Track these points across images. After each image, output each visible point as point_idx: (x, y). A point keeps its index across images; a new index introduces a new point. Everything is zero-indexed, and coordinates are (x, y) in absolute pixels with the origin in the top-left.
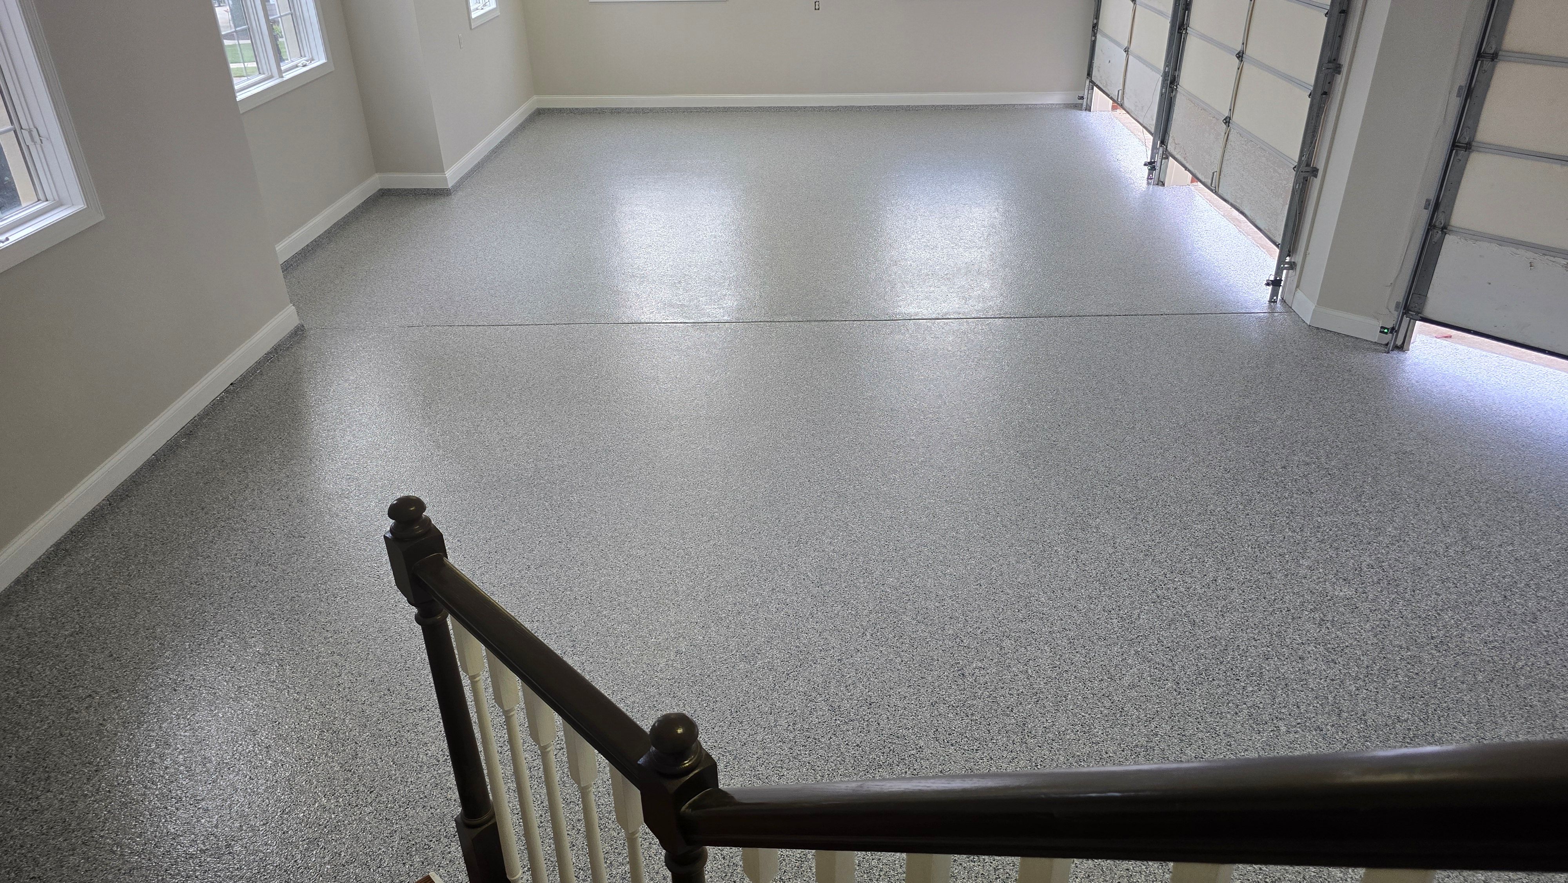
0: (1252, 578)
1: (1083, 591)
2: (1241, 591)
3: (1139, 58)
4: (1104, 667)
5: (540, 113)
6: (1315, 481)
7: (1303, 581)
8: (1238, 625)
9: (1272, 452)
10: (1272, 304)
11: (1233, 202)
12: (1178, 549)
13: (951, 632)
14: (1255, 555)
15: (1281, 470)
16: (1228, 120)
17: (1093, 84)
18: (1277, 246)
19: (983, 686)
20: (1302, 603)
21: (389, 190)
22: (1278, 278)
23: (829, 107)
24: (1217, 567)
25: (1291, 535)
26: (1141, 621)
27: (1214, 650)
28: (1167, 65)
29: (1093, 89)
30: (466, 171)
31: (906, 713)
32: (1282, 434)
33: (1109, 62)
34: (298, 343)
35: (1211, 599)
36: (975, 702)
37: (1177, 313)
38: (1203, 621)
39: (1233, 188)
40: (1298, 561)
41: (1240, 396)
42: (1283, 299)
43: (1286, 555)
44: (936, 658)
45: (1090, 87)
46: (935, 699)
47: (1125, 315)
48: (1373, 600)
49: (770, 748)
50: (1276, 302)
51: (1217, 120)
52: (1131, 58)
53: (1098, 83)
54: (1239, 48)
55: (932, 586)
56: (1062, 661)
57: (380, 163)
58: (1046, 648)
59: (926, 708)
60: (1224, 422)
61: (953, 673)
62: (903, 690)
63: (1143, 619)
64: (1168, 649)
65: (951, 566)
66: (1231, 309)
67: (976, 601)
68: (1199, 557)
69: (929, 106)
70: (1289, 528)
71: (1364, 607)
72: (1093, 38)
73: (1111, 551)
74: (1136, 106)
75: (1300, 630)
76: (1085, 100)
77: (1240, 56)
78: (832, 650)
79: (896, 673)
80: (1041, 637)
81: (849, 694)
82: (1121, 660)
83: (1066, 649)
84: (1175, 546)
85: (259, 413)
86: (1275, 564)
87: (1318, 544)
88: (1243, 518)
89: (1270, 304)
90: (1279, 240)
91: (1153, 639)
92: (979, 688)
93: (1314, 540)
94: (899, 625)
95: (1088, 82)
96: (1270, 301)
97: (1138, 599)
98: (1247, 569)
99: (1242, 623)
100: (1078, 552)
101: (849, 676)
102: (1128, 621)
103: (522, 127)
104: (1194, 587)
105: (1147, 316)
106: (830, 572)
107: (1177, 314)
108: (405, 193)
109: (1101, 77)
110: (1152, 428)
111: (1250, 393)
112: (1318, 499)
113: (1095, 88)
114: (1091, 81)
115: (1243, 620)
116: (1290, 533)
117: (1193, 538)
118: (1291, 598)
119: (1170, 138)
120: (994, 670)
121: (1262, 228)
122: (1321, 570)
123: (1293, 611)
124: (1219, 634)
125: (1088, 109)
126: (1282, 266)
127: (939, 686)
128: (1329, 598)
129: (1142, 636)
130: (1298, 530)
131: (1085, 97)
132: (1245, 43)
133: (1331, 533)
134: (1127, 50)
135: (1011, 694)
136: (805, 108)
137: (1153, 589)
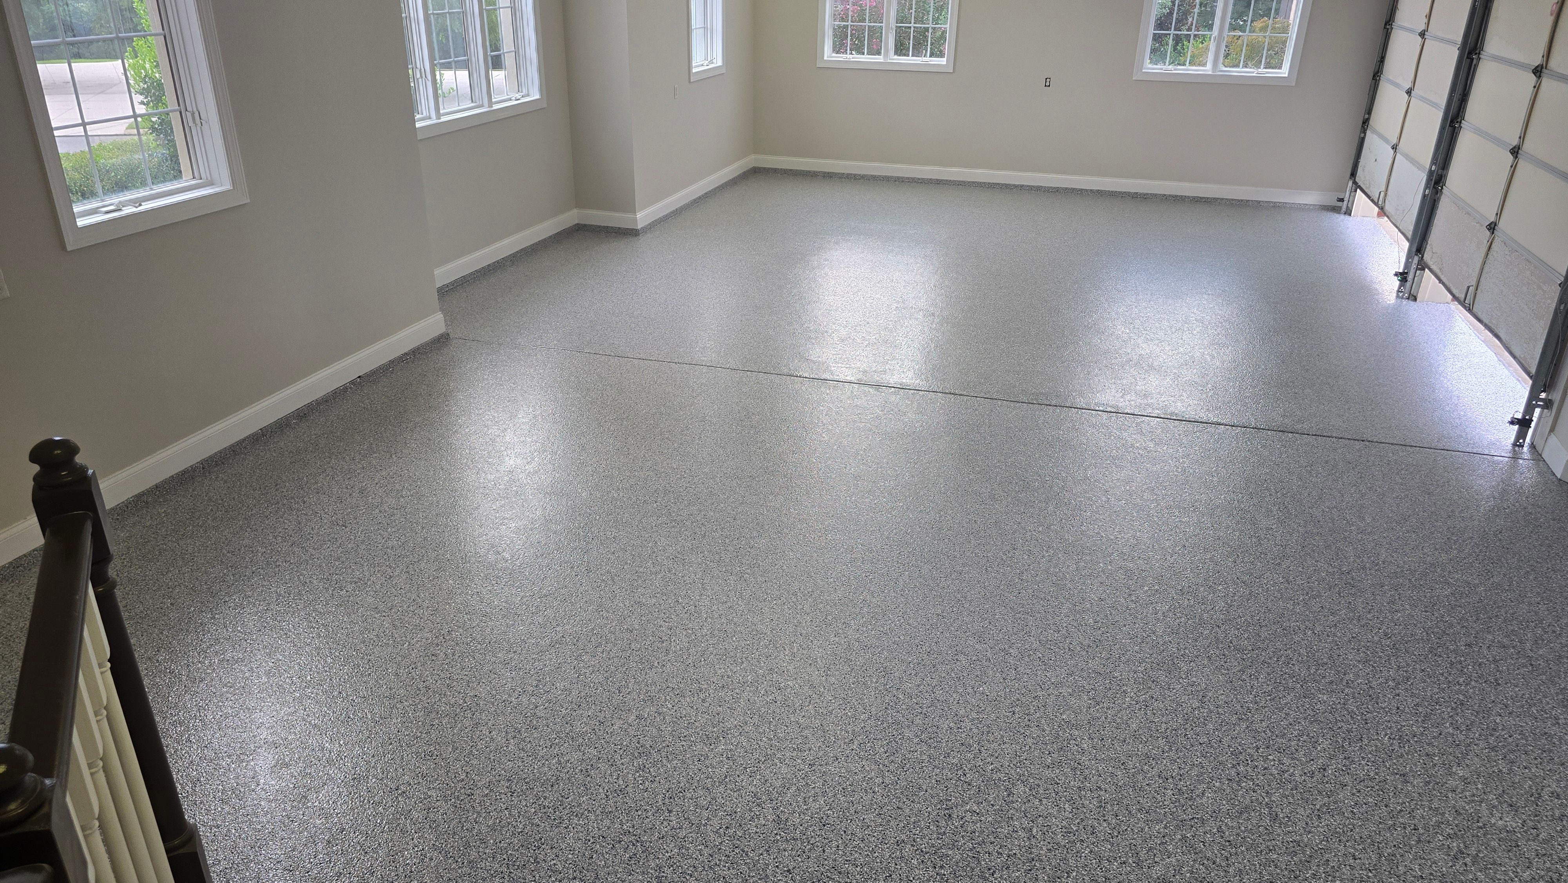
0: (1377, 777)
1: (1141, 746)
2: (1355, 790)
3: (1406, 156)
4: (1133, 848)
5: (755, 172)
6: (1508, 669)
7: (1450, 795)
8: (1337, 833)
9: (1459, 623)
10: (1517, 448)
11: (1487, 322)
12: (1287, 720)
13: (955, 761)
14: (1391, 748)
15: (1463, 648)
16: (1493, 226)
17: (1357, 186)
18: (1531, 377)
19: (968, 834)
20: (1438, 824)
21: (585, 225)
22: (1527, 417)
23: (1048, 187)
24: (1333, 753)
25: (1451, 731)
26: (1205, 800)
27: (1292, 858)
28: (1434, 161)
29: (1356, 191)
30: (661, 215)
31: (862, 845)
32: (1480, 604)
33: (1376, 160)
34: (438, 349)
35: (1310, 791)
36: (950, 852)
37: (1384, 441)
38: (1289, 817)
39: (1490, 306)
40: (1451, 767)
41: (1436, 549)
42: (1533, 444)
43: (1436, 757)
44: (924, 787)
45: (1353, 188)
46: (903, 837)
47: (1315, 435)
48: (1545, 841)
49: (688, 849)
50: (1523, 446)
51: (1482, 225)
52: (1398, 156)
53: (1360, 183)
54: (1515, 142)
55: (955, 702)
56: (1081, 827)
57: (580, 199)
58: (1067, 806)
59: (888, 845)
60: (1403, 576)
61: (938, 811)
62: (869, 817)
63: (1208, 797)
64: (1227, 844)
65: (987, 684)
66: (1455, 446)
67: (1000, 730)
68: (1311, 735)
69: (1160, 195)
70: (1452, 724)
71: (1529, 848)
72: (1362, 135)
73: (1196, 704)
74: (1397, 210)
75: (1424, 859)
76: (1345, 203)
77: (1515, 152)
78: (807, 752)
79: (870, 796)
80: (1066, 791)
81: (805, 807)
82: (1159, 842)
83: (1092, 814)
84: (1283, 716)
85: (371, 407)
86: (1416, 765)
87: (1487, 751)
88: (1389, 698)
89: (1514, 448)
90: (1533, 370)
91: (1214, 827)
92: (963, 837)
93: (1482, 744)
94: (897, 740)
95: (1350, 183)
96: (1514, 445)
97: (1210, 771)
98: (1374, 764)
99: (1343, 832)
100: (1153, 698)
101: (814, 786)
102: (1187, 795)
103: (733, 182)
104: (1291, 771)
105: (1343, 440)
106: (843, 663)
107: (1383, 443)
108: (599, 229)
109: (1365, 177)
110: (1303, 568)
111: (1452, 548)
112: (1504, 693)
113: (1358, 190)
114: (1355, 183)
115: (1345, 829)
116: (1451, 730)
117: (1312, 710)
118: (1425, 814)
119: (1428, 246)
120: (990, 819)
121: (1517, 354)
122: (1480, 786)
123: (1421, 831)
124: (1306, 840)
125: (1348, 212)
126: (1534, 402)
127: (914, 823)
128: (1480, 824)
129: (1198, 818)
130: (1463, 727)
131: (1346, 199)
132: (1522, 138)
133: (1510, 740)
134: (1395, 148)
135: (999, 853)
136: (1022, 186)
137: (1235, 763)
